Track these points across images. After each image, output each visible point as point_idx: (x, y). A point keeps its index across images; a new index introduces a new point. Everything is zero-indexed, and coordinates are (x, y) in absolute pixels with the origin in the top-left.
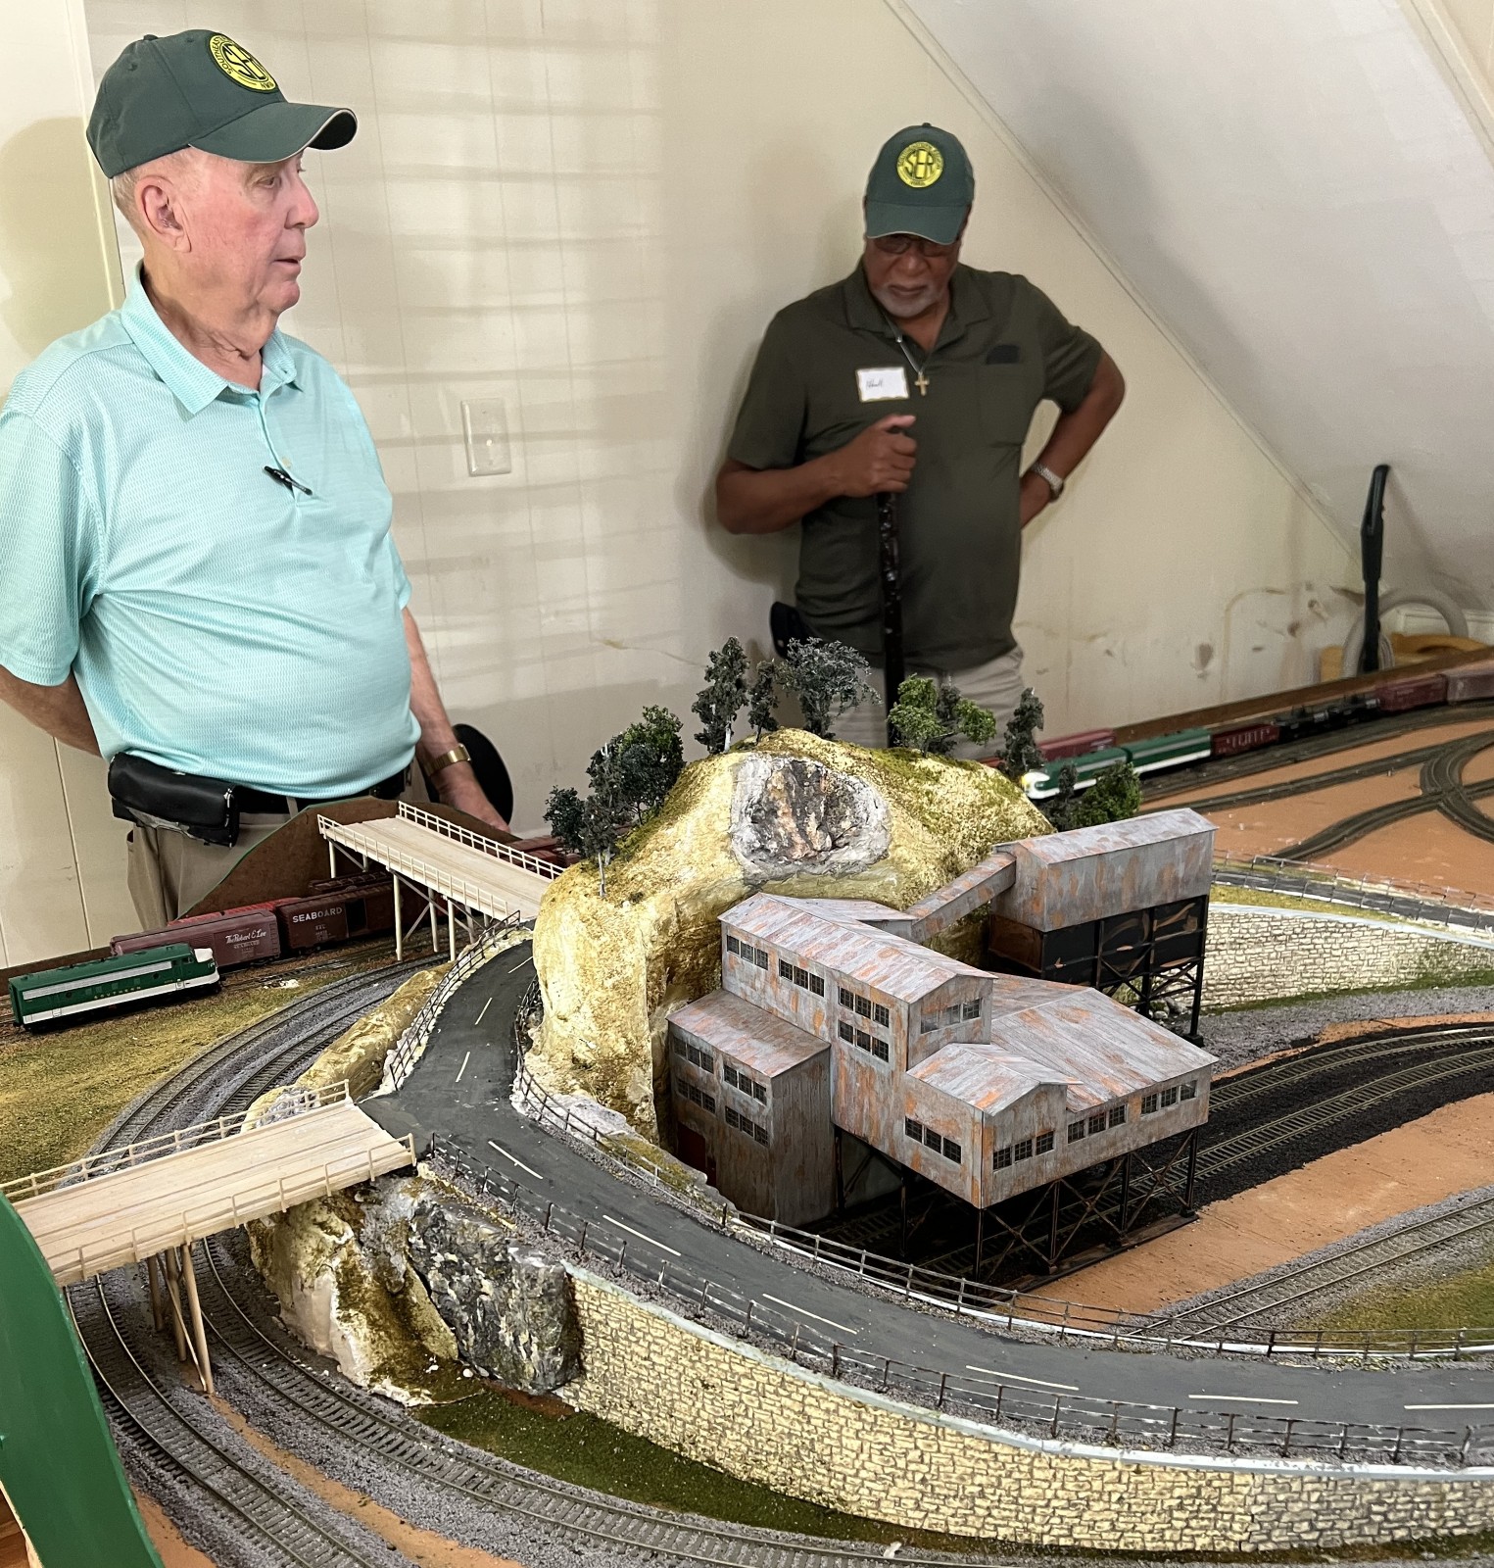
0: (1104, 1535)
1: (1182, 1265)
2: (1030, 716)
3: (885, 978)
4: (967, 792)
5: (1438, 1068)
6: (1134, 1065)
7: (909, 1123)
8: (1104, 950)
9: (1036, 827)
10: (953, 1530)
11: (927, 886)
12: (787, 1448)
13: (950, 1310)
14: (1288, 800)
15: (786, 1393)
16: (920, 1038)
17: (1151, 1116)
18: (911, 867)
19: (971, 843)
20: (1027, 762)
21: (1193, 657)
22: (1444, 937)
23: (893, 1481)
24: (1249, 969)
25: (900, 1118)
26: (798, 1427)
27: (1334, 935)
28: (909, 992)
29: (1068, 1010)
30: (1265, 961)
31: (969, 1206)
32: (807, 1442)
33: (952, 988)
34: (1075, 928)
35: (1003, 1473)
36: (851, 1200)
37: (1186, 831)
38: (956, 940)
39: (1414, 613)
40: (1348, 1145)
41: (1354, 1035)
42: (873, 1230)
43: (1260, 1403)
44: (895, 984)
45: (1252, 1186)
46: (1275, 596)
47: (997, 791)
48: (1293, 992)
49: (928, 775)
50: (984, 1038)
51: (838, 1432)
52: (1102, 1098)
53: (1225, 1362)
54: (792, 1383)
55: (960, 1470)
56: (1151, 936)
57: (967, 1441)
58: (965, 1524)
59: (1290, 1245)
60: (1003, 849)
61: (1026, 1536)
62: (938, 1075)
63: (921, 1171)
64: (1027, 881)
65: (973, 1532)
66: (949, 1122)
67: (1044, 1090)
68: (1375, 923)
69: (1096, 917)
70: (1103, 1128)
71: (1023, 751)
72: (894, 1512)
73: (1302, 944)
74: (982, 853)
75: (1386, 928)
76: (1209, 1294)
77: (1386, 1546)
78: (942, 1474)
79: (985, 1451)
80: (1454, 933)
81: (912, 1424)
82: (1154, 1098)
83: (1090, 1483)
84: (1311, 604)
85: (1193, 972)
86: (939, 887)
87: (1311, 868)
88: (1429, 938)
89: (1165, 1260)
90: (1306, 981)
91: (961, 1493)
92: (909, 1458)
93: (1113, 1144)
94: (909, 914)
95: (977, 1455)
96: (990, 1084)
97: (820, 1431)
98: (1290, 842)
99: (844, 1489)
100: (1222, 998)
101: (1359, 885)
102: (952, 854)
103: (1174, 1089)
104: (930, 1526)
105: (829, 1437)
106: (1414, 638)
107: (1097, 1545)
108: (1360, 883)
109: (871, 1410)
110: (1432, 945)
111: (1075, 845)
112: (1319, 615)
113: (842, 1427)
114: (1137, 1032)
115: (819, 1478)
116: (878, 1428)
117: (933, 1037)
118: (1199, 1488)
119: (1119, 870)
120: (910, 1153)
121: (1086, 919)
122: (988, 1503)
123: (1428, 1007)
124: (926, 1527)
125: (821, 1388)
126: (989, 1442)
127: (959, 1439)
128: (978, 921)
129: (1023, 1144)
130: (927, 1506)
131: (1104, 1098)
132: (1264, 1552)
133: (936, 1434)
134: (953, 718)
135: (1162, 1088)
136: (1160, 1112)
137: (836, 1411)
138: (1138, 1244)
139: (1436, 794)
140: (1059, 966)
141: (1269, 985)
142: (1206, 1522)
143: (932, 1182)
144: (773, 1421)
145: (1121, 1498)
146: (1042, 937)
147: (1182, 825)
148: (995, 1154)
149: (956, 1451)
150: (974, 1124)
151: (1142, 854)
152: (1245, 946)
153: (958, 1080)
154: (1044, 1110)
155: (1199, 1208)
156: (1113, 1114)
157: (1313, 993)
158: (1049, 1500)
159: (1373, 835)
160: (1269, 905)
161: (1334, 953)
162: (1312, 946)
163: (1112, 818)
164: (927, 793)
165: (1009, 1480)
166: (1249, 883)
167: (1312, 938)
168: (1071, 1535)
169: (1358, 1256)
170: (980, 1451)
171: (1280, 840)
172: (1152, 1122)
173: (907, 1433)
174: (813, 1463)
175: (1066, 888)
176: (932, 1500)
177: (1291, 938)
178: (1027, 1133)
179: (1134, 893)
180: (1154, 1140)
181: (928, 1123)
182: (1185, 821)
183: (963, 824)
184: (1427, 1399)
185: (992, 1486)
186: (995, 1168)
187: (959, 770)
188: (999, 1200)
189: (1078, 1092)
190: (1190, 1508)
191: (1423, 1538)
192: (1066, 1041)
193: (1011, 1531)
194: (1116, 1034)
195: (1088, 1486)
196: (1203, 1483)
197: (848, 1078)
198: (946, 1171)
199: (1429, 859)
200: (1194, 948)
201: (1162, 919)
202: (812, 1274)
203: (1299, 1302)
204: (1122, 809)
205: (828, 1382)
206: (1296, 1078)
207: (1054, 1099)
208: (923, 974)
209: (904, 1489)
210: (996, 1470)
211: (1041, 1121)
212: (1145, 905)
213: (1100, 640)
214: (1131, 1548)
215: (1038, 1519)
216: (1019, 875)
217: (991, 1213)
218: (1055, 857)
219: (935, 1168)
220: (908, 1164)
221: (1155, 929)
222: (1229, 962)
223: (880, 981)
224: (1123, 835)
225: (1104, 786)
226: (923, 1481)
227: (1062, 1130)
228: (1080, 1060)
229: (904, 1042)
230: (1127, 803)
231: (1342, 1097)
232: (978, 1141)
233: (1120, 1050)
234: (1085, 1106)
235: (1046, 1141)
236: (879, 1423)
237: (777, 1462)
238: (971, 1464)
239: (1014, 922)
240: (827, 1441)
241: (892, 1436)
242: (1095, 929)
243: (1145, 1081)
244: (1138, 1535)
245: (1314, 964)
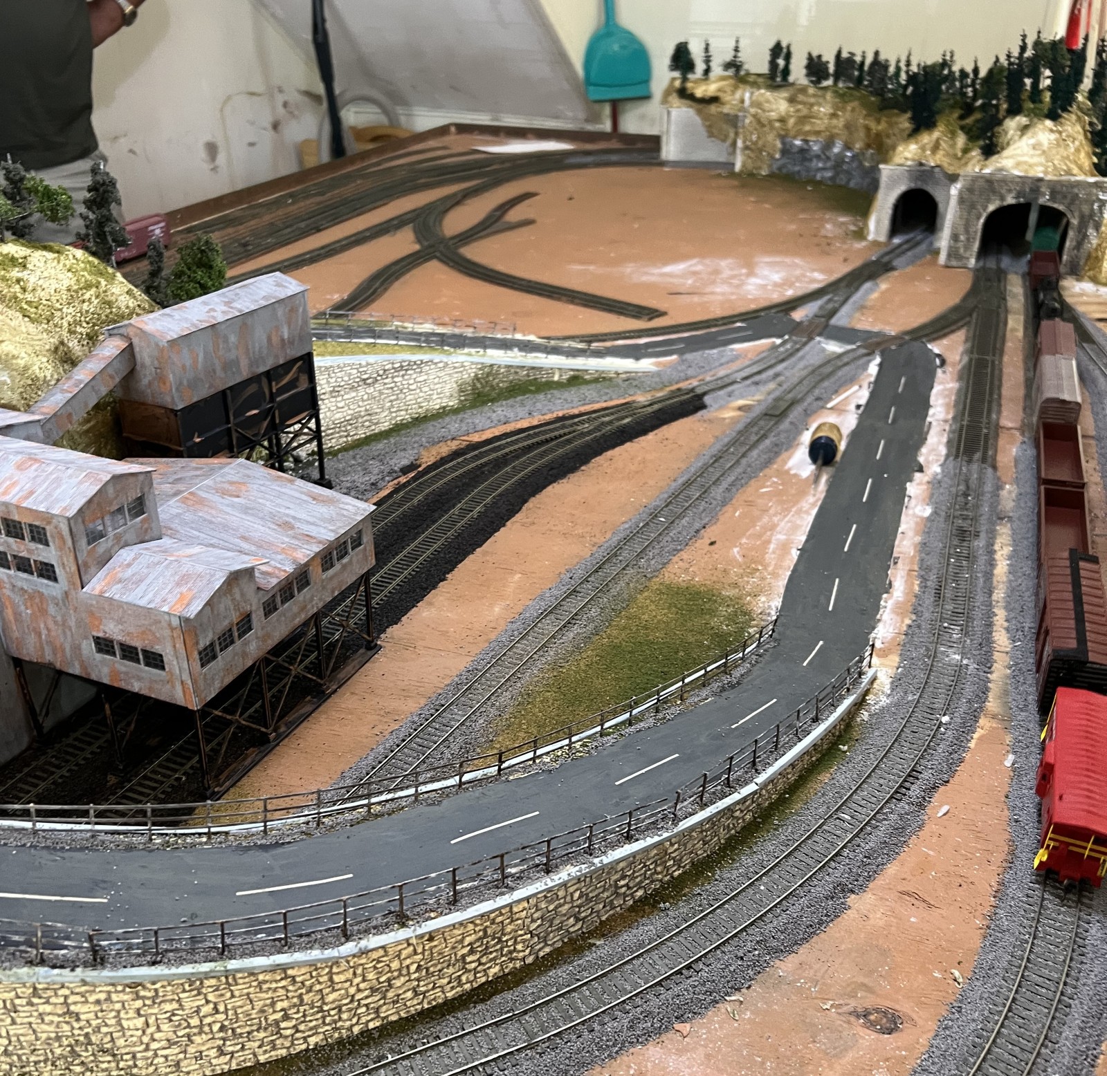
0: (408, 1004)
1: (382, 696)
2: (105, 192)
3: (31, 493)
4: (61, 276)
5: (516, 470)
6: (306, 529)
7: (97, 640)
8: (235, 418)
9: (139, 306)
10: (262, 1059)
11: (45, 381)
12: (58, 1051)
13: (200, 834)
14: (323, 263)
15: (43, 1001)
16: (89, 552)
17: (331, 572)
18: (22, 363)
19: (79, 329)
20: (114, 241)
21: (202, 154)
22: (488, 361)
23: (189, 1040)
24: (350, 412)
25: (86, 638)
26: (66, 1028)
27: (409, 372)
28: (64, 505)
29: (226, 486)
30: (360, 403)
31: (183, 710)
32: (82, 1038)
33: (111, 490)
34: (205, 400)
35: (303, 991)
36: (48, 724)
37: (283, 294)
38: (87, 431)
39: (361, 110)
40: (472, 551)
41: (444, 455)
42: (83, 750)
43: (510, 825)
44: (46, 499)
45: (414, 606)
46: (255, 98)
47: (91, 273)
48: (385, 426)
49: (13, 261)
50: (156, 533)
51: (115, 1017)
52: (288, 569)
53: (468, 794)
54: (47, 989)
55: (260, 1004)
56: (272, 398)
57: (261, 977)
58: (274, 1048)
59: (461, 651)
60: (115, 331)
61: (336, 1035)
62: (119, 586)
63: (123, 685)
64: (147, 361)
65: (284, 1052)
66: (143, 633)
67: (236, 578)
68: (436, 357)
69: (221, 388)
70: (292, 596)
71: (107, 229)
72: (197, 1066)
73: (385, 384)
74: (92, 338)
75: (445, 360)
76: (416, 719)
77: (632, 909)
78: (240, 1016)
79: (282, 979)
80: (492, 357)
81: (198, 983)
82: (330, 555)
83: (388, 965)
84: (285, 105)
85: (312, 425)
86: (58, 380)
87: (367, 316)
88: (477, 364)
89: (366, 696)
90: (394, 415)
91: (264, 1023)
92: (201, 1014)
93: (303, 608)
94: (33, 413)
95: (274, 985)
96: (178, 584)
97: (94, 1023)
98: (337, 297)
99: (136, 1066)
100: (333, 441)
101: (410, 326)
102: (62, 343)
103: (345, 543)
104: (238, 1065)
105: (106, 1025)
106: (365, 130)
107: (403, 1015)
108: (411, 325)
109: (149, 985)
110: (480, 369)
111: (186, 319)
112: (291, 113)
113: (119, 1012)
114: (297, 495)
115: (104, 1066)
116: (161, 999)
117: (103, 545)
118: (485, 930)
119: (233, 339)
120: (105, 670)
121: (213, 391)
122: (294, 1022)
123: (489, 421)
124: (234, 1067)
125: (84, 983)
126: (285, 970)
127: (252, 978)
128: (106, 408)
129: (224, 634)
130: (230, 1049)
131: (290, 568)
132: (543, 957)
133: (227, 983)
134: (23, 199)
135: (335, 545)
136: (338, 567)
137: (108, 999)
138: (339, 687)
139: (431, 246)
140: (198, 440)
141: (367, 424)
142: (494, 954)
143: (136, 694)
144: (34, 1031)
145: (419, 966)
146: (176, 415)
147: (278, 288)
148: (200, 653)
149: (252, 990)
150: (172, 629)
151: (249, 321)
152: (342, 393)
153: (143, 586)
154: (238, 596)
155: (378, 637)
156: (301, 578)
157: (402, 424)
158: (353, 996)
159: (397, 284)
160: (353, 353)
161: (411, 387)
162: (393, 385)
163: (205, 290)
164: (18, 281)
165: (311, 994)
166: (331, 336)
167: (393, 377)
168: (378, 1017)
169: (517, 648)
170: (276, 981)
171: (328, 297)
172: (332, 578)
173: (195, 992)
174: (93, 1054)
175: (188, 363)
176: (236, 1041)
177: (377, 380)
178: (226, 623)
179: (250, 359)
180: (336, 593)
181: (120, 638)
182: (278, 285)
183: (65, 310)
184: (630, 770)
185: (295, 1006)
186: (202, 666)
187: (45, 253)
188: (213, 695)
189: (263, 568)
190: (479, 949)
191: (654, 890)
192: (236, 519)
193: (321, 1036)
194: (279, 501)
195: (387, 969)
196: (488, 923)
197: (15, 607)
198: (151, 681)
199: (444, 299)
200: (310, 403)
201: (278, 380)
202: (35, 847)
203: (489, 703)
204: (212, 280)
205: (91, 975)
206: (415, 501)
207: (244, 582)
208: (75, 481)
209: (203, 1044)
210: (296, 991)
211: (237, 607)
212: (262, 369)
213: (122, 140)
214: (434, 1003)
215: (345, 1016)
216: (138, 356)
217: (206, 709)
218: (171, 333)
219: (139, 679)
220: (106, 681)
221: (274, 391)
222: (332, 408)
223: (27, 497)
224: (227, 304)
225: (189, 260)
226: (222, 1028)
227: (258, 609)
228: (256, 535)
229: (72, 558)
230: (214, 275)
231: (456, 510)
232: (180, 645)
233: (288, 515)
234: (274, 581)
235: (245, 624)
236: (161, 994)
237: (49, 1067)
238: (270, 995)
239: (143, 404)
240: (104, 1030)
241: (179, 1001)
242: (222, 398)
243: (320, 542)
244: (438, 990)
245: (397, 399)
